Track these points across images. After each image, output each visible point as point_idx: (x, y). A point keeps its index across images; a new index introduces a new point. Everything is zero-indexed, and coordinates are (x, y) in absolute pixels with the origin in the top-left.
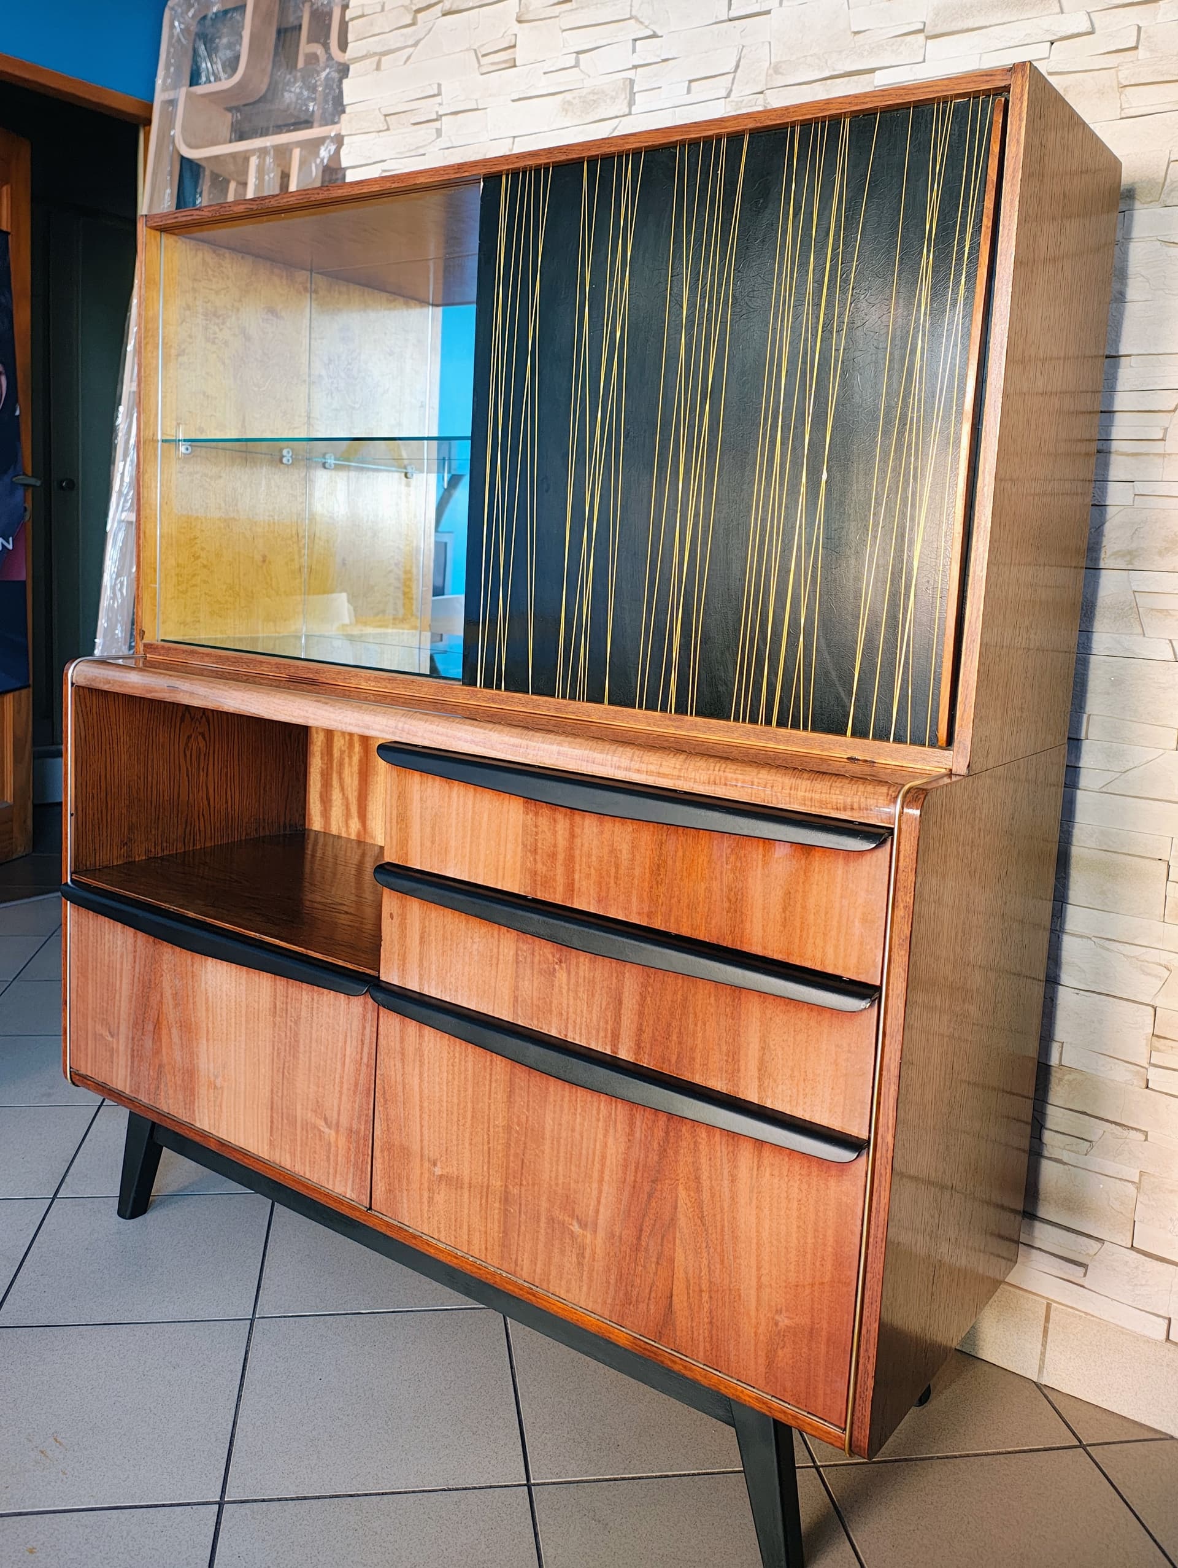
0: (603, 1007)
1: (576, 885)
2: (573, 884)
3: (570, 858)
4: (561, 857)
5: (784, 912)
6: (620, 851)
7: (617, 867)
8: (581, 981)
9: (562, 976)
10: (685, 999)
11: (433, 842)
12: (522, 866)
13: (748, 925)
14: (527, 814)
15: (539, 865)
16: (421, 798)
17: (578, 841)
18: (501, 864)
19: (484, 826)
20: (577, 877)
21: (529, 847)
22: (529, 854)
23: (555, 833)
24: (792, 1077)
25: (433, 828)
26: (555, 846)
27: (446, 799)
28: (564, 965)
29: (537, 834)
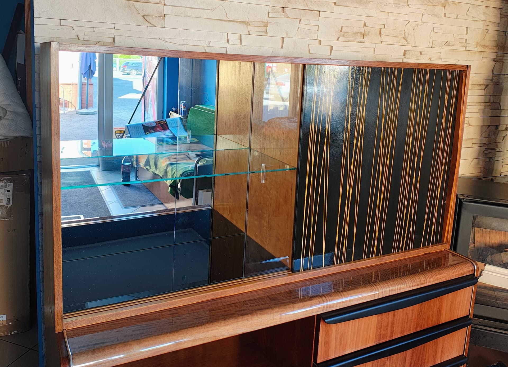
0: (400, 364)
1: (394, 331)
2: (393, 332)
3: (393, 324)
4: (390, 325)
5: (450, 307)
6: (409, 313)
7: (408, 319)
8: (394, 361)
9: (388, 363)
10: (424, 347)
11: (340, 345)
12: (376, 334)
13: (442, 316)
14: (379, 316)
15: (382, 331)
16: (336, 331)
17: (396, 317)
18: (368, 338)
19: (362, 328)
20: (394, 329)
21: (379, 328)
22: (379, 330)
23: (388, 318)
24: (448, 350)
25: (341, 340)
26: (388, 323)
27: (347, 325)
28: (388, 360)
29: (382, 321)
